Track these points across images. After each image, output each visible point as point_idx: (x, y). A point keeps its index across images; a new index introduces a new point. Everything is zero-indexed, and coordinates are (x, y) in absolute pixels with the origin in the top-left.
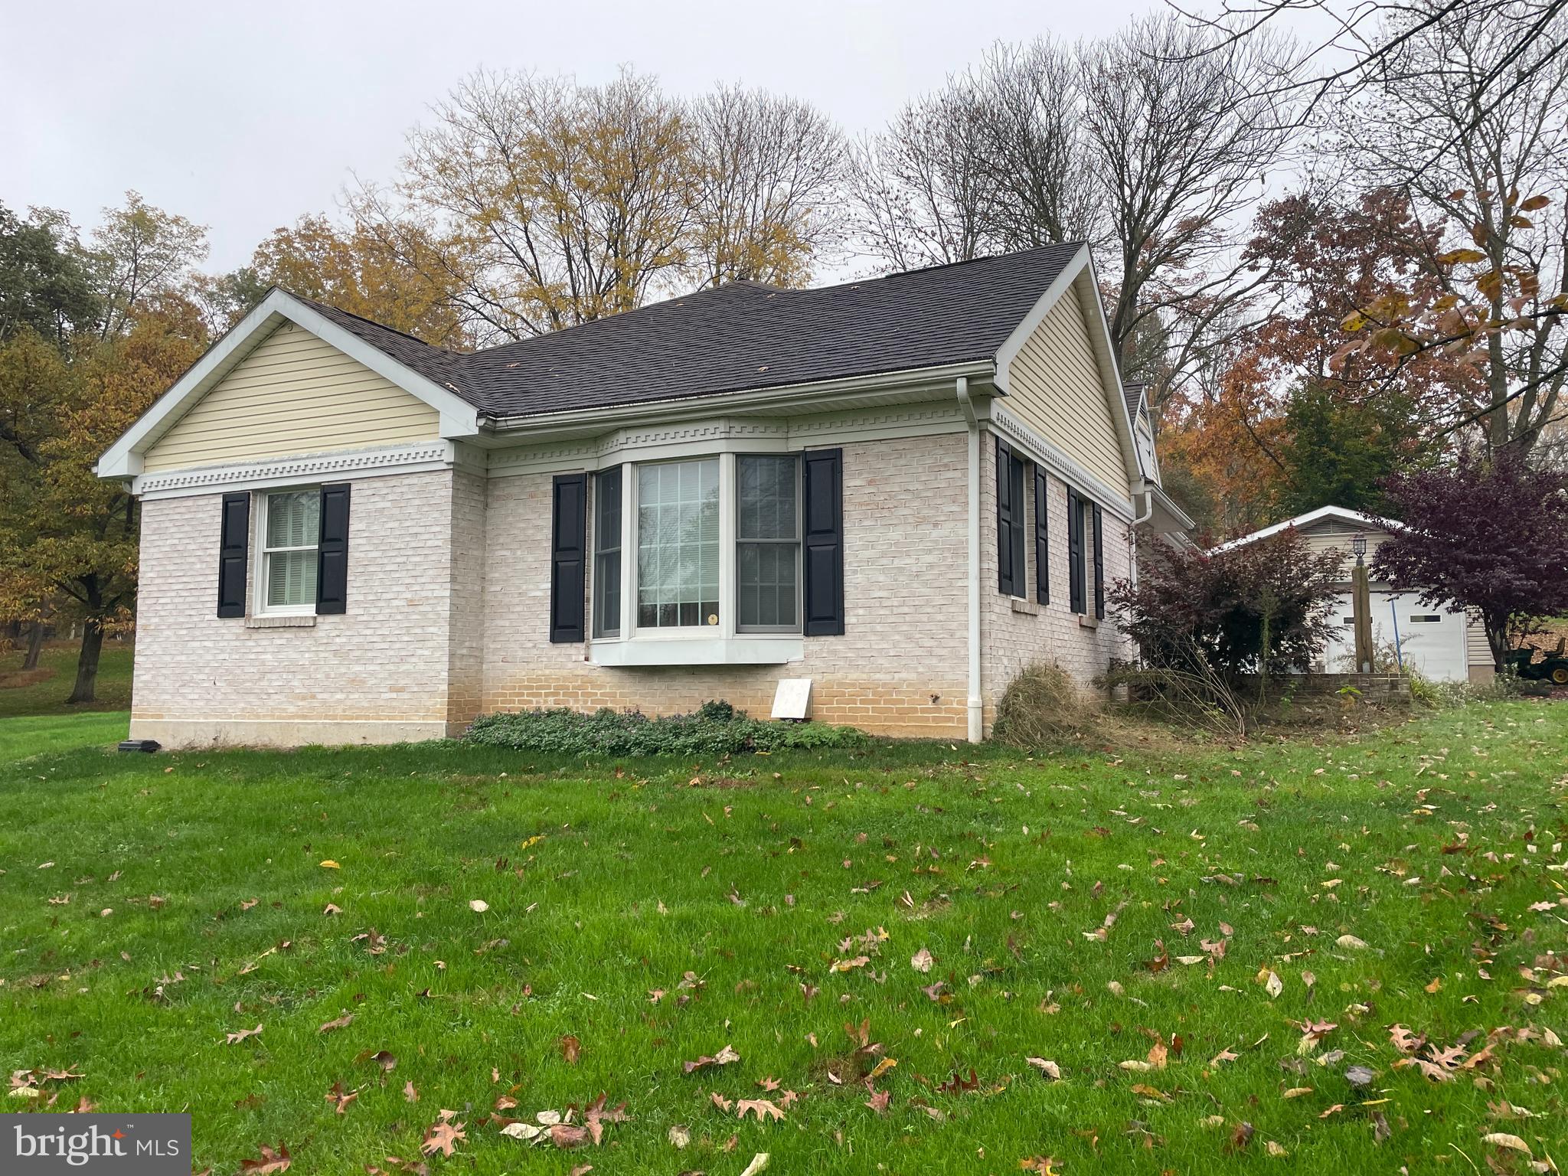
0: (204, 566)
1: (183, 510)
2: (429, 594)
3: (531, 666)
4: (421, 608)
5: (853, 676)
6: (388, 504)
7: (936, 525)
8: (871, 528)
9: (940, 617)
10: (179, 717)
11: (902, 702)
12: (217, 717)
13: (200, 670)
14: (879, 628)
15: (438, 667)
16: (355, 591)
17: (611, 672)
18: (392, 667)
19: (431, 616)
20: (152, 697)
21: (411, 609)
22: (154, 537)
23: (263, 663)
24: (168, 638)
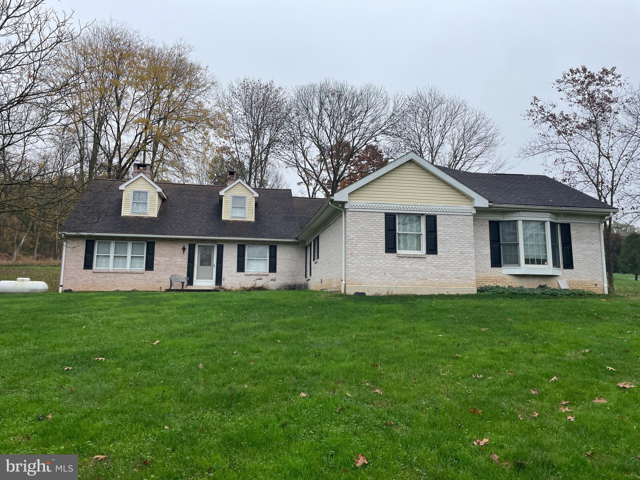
0: (377, 235)
1: (366, 216)
2: (467, 251)
3: (485, 273)
4: (465, 255)
5: (576, 279)
6: (451, 223)
7: (593, 244)
8: (578, 244)
9: (595, 266)
10: (370, 285)
11: (588, 285)
12: (387, 285)
13: (378, 269)
14: (581, 268)
15: (472, 272)
16: (440, 247)
17: (510, 276)
18: (456, 271)
19: (469, 257)
20: (355, 278)
21: (461, 255)
22: (353, 224)
23: (405, 268)
24: (362, 258)
